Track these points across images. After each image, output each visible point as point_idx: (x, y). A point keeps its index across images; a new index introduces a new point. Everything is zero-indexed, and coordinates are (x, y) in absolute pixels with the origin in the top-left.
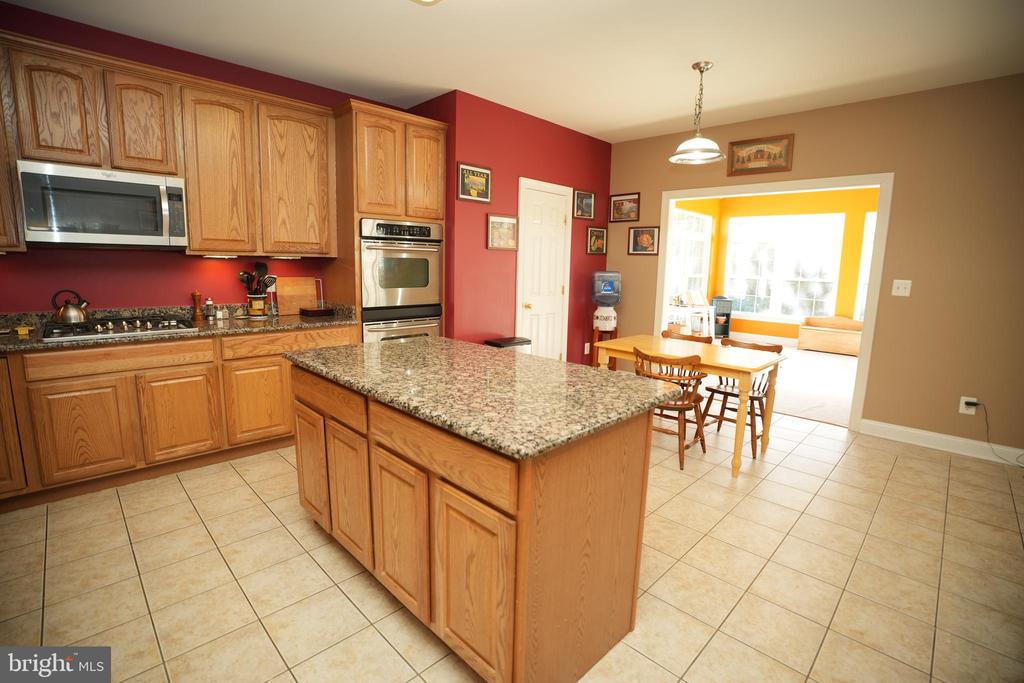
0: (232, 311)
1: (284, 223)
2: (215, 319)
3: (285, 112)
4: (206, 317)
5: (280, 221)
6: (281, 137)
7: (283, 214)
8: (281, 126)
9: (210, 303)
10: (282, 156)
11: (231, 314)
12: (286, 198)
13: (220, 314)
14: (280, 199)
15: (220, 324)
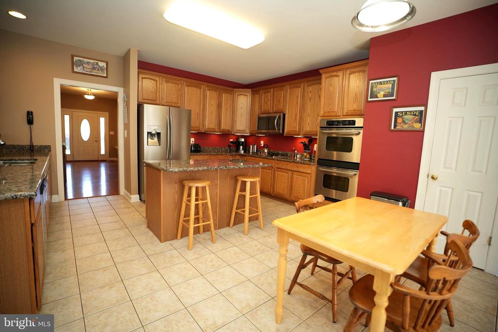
0: (302, 155)
1: (309, 124)
2: (297, 158)
3: (313, 82)
4: (294, 156)
5: (307, 123)
6: (311, 92)
7: (309, 121)
8: (310, 88)
9: (296, 152)
10: (310, 99)
11: (302, 157)
12: (310, 114)
13: (298, 156)
14: (308, 115)
15: (298, 160)
